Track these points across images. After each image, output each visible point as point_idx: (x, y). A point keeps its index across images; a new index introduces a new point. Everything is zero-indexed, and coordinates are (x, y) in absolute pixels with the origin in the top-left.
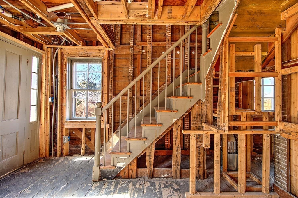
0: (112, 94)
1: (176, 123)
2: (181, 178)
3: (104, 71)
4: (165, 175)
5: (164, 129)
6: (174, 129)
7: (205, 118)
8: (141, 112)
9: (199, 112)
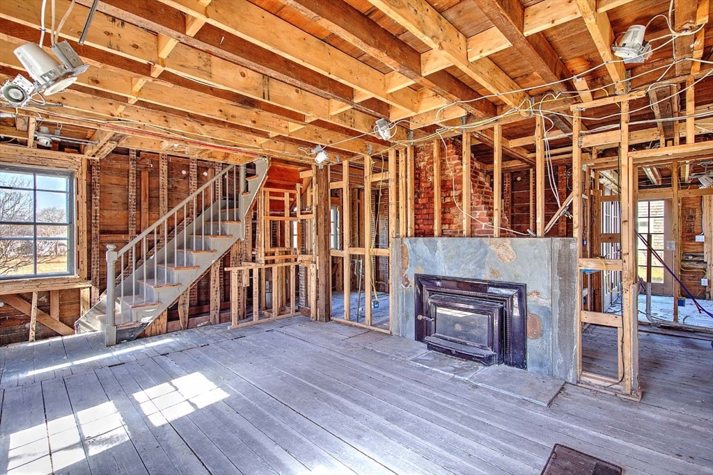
0: (98, 232)
1: (214, 264)
2: (220, 323)
3: (80, 193)
4: (202, 324)
5: (201, 272)
6: (213, 271)
7: (244, 257)
8: (152, 257)
9: (239, 252)
